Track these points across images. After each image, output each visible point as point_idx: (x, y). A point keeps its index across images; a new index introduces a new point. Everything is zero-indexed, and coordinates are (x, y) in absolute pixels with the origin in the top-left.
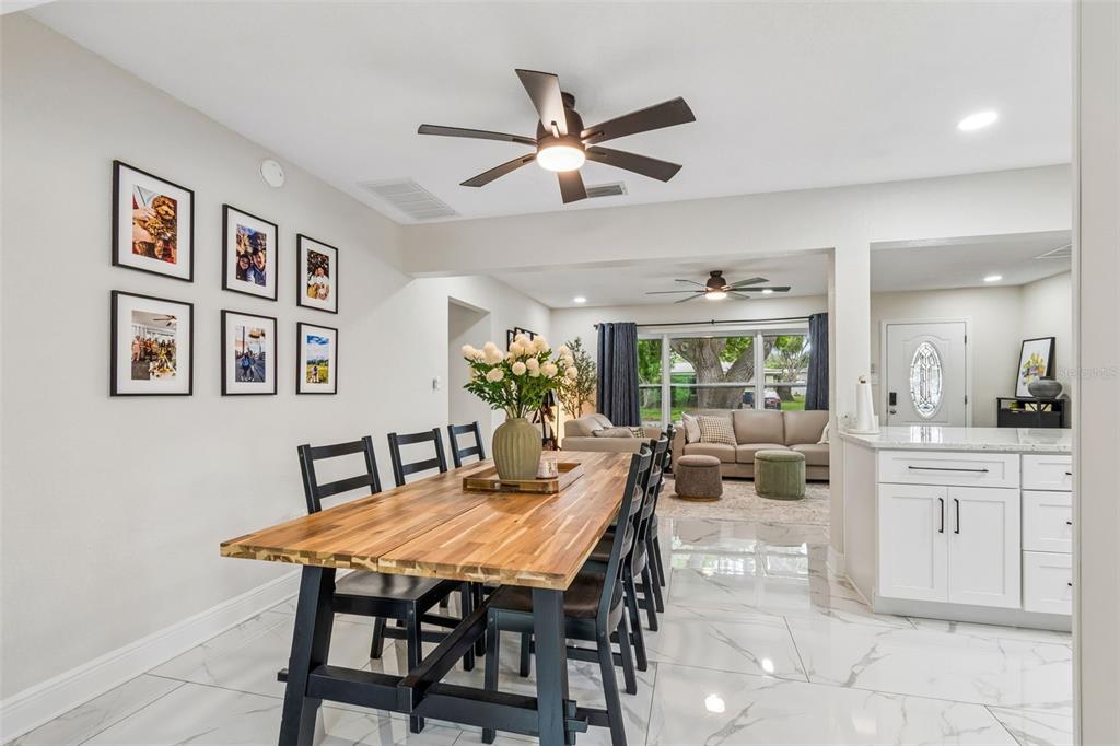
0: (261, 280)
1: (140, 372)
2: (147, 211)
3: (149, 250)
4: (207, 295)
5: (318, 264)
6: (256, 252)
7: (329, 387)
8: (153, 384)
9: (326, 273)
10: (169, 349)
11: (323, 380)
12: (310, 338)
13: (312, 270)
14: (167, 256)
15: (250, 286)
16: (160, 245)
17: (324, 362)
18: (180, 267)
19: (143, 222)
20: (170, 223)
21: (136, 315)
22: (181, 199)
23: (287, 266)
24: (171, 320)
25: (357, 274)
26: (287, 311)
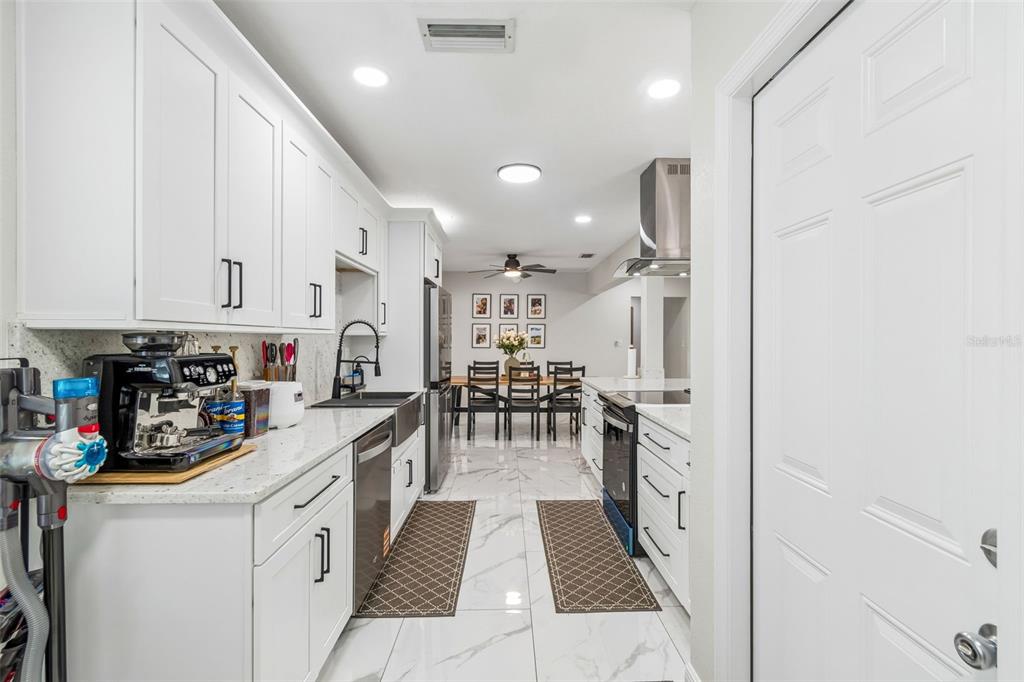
0: (512, 313)
1: (478, 342)
2: (480, 303)
3: (480, 312)
4: (495, 321)
5: (536, 302)
6: (510, 305)
7: (542, 345)
8: (481, 345)
9: (540, 305)
10: (485, 336)
11: (539, 343)
12: (532, 329)
13: (533, 305)
14: (484, 313)
15: (509, 315)
16: (482, 310)
17: (540, 337)
18: (488, 315)
19: (478, 306)
20: (485, 304)
21: (478, 329)
22: (488, 297)
23: (522, 306)
24: (485, 329)
25: (554, 302)
26: (523, 321)
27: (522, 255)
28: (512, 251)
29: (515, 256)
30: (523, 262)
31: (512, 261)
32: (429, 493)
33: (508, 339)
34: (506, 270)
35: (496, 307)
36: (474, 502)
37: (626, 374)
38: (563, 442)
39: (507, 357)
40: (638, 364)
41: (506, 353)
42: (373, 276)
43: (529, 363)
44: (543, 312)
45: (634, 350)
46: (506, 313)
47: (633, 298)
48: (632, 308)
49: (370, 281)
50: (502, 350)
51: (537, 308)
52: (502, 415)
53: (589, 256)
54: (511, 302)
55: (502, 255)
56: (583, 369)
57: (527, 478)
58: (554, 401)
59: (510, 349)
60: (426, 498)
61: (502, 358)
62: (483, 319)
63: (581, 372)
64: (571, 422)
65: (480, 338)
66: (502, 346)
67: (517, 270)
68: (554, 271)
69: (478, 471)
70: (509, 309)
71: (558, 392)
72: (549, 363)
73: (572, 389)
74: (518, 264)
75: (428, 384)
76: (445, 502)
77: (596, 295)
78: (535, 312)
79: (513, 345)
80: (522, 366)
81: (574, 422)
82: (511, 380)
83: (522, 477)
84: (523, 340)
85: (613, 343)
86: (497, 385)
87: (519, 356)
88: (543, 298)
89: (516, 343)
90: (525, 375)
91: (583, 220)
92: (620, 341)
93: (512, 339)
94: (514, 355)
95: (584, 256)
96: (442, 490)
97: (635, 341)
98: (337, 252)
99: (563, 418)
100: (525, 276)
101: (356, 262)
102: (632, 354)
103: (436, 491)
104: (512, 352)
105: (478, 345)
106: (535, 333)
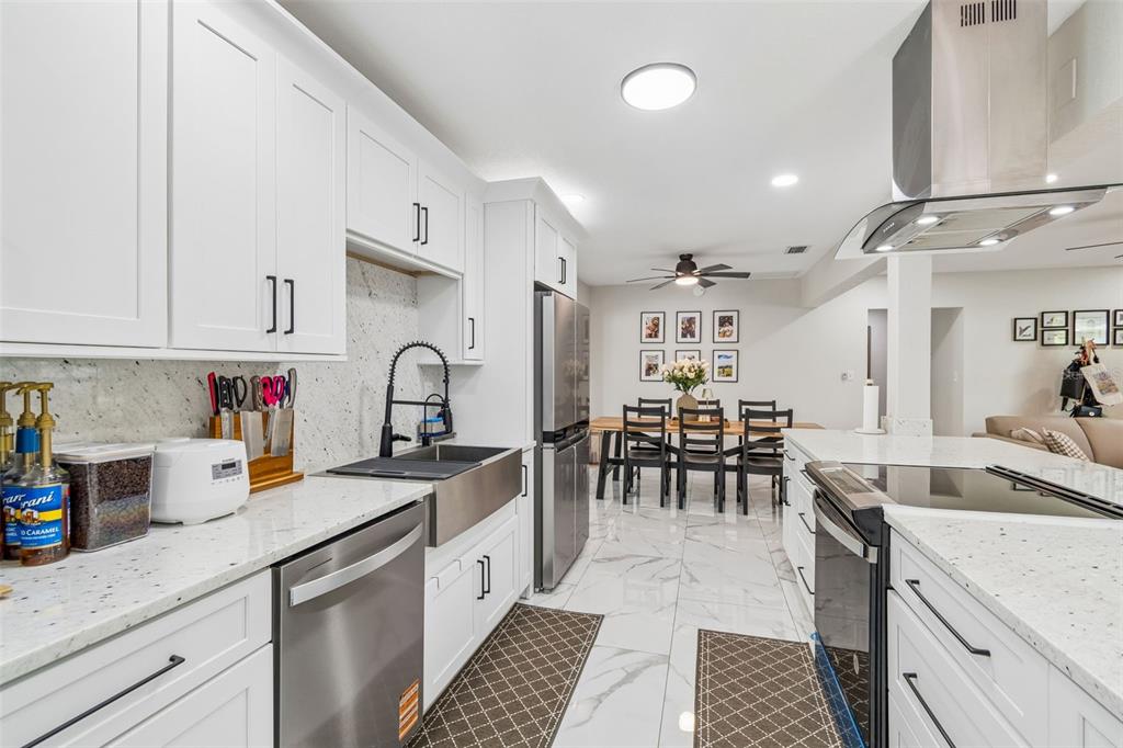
0: (693, 336)
1: (648, 374)
2: (650, 324)
3: (650, 336)
4: (670, 347)
5: (726, 321)
6: (690, 326)
7: (734, 378)
8: (652, 377)
9: (731, 324)
10: (656, 366)
11: (729, 375)
12: (719, 357)
13: (722, 324)
14: (656, 336)
15: (689, 339)
16: (654, 333)
18: (660, 339)
19: (648, 328)
20: (657, 325)
21: (647, 356)
22: (661, 316)
23: (707, 327)
24: (656, 357)
25: (751, 320)
26: (707, 346)
27: (699, 255)
28: (686, 250)
29: (691, 256)
30: (701, 264)
31: (686, 264)
32: (542, 591)
33: (681, 370)
34: (678, 276)
35: (671, 329)
36: (600, 618)
37: (861, 426)
38: (760, 514)
39: (680, 394)
40: (882, 410)
41: (679, 388)
42: (456, 280)
43: (711, 403)
44: (735, 334)
45: (876, 389)
46: (684, 336)
47: (869, 311)
48: (869, 327)
49: (453, 287)
50: (673, 384)
51: (726, 329)
52: (674, 472)
53: (800, 250)
54: (691, 321)
55: (672, 256)
56: (789, 414)
57: (693, 579)
58: (746, 456)
59: (683, 383)
60: (536, 600)
61: (676, 395)
62: (653, 345)
63: (786, 418)
64: (774, 486)
65: (651, 369)
66: (673, 379)
67: (692, 275)
68: (746, 275)
69: (623, 558)
70: (688, 331)
71: (752, 446)
72: (742, 403)
73: (774, 441)
74: (694, 266)
75: (540, 436)
76: (558, 612)
77: (812, 309)
78: (724, 334)
79: (687, 378)
80: (701, 407)
81: (777, 486)
82: (683, 426)
83: (685, 578)
84: (701, 371)
85: (840, 375)
86: (663, 431)
87: (697, 393)
88: (735, 314)
89: (691, 375)
90: (704, 419)
91: (785, 181)
92: (850, 372)
93: (686, 370)
94: (690, 392)
95: (794, 250)
96: (561, 588)
97: (875, 371)
98: (348, 231)
99: (759, 482)
100: (706, 284)
101: (410, 255)
102: (871, 394)
103: (551, 590)
104: (686, 388)
105: (648, 378)
106: (724, 362)
